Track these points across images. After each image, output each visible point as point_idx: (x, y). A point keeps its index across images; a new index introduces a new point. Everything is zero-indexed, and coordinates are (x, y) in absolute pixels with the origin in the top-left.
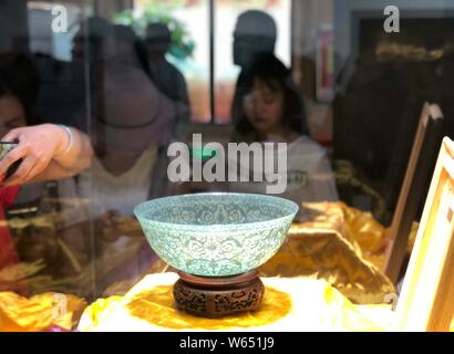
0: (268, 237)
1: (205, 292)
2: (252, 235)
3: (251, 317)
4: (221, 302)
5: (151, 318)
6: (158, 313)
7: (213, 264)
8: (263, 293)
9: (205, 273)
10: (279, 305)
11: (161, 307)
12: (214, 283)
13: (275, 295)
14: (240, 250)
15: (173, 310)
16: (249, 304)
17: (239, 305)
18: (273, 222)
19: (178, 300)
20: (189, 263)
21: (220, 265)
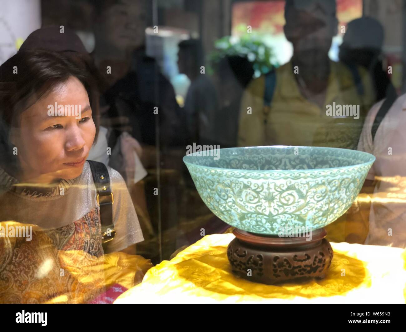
0: (338, 189)
1: (263, 254)
2: (318, 185)
3: (316, 285)
4: (281, 265)
5: (200, 280)
6: (208, 275)
7: (271, 219)
8: (331, 257)
9: (262, 231)
10: (352, 274)
11: (213, 269)
12: (274, 243)
13: (346, 262)
14: (302, 202)
15: (225, 273)
16: (314, 269)
17: (302, 270)
18: (344, 169)
19: (232, 261)
20: (243, 217)
21: (279, 221)
